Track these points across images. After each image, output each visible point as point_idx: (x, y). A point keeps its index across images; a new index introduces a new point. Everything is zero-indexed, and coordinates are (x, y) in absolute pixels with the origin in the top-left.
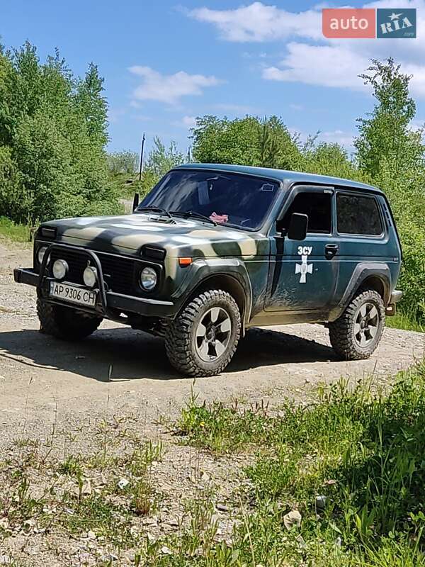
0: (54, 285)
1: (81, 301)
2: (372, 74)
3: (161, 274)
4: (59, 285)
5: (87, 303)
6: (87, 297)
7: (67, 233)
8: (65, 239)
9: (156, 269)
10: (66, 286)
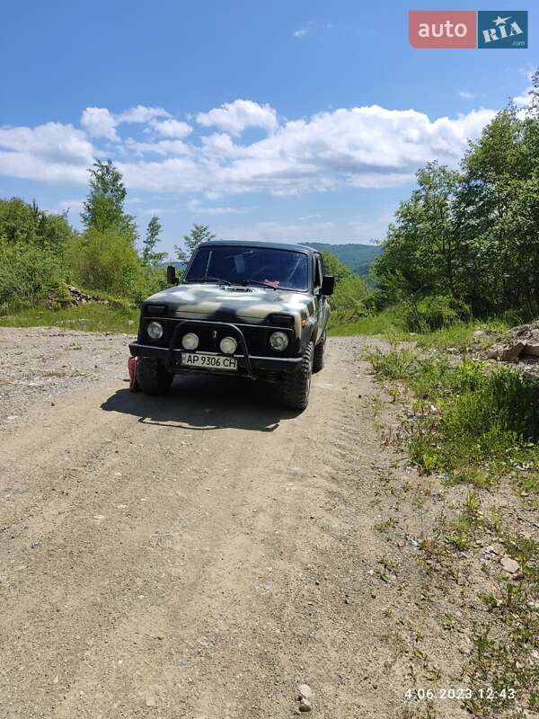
0: (185, 356)
1: (222, 366)
2: (96, 169)
3: (291, 336)
4: (192, 355)
5: (228, 368)
6: (227, 363)
7: (181, 308)
8: (179, 314)
9: (287, 333)
10: (200, 355)
